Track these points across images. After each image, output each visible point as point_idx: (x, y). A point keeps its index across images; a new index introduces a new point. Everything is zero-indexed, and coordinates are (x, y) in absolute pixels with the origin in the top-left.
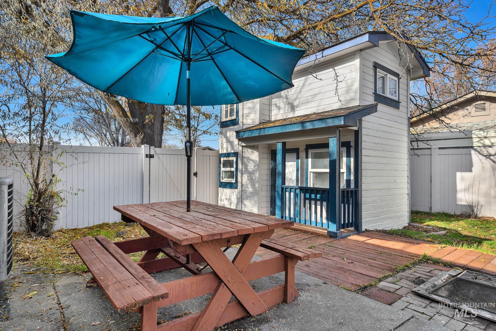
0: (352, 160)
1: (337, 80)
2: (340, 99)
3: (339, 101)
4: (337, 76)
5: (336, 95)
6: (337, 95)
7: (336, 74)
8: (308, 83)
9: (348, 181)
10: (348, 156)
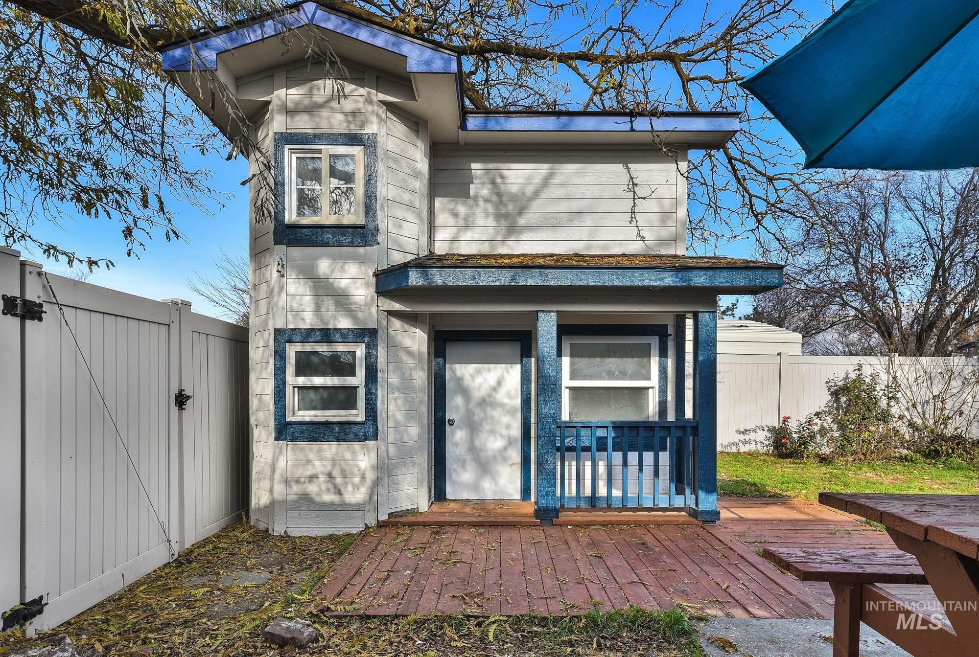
0: (670, 363)
1: (634, 192)
2: (643, 233)
3: (638, 238)
4: (634, 185)
5: (632, 225)
6: (634, 224)
7: (632, 178)
8: (556, 180)
9: (663, 405)
10: (663, 354)
